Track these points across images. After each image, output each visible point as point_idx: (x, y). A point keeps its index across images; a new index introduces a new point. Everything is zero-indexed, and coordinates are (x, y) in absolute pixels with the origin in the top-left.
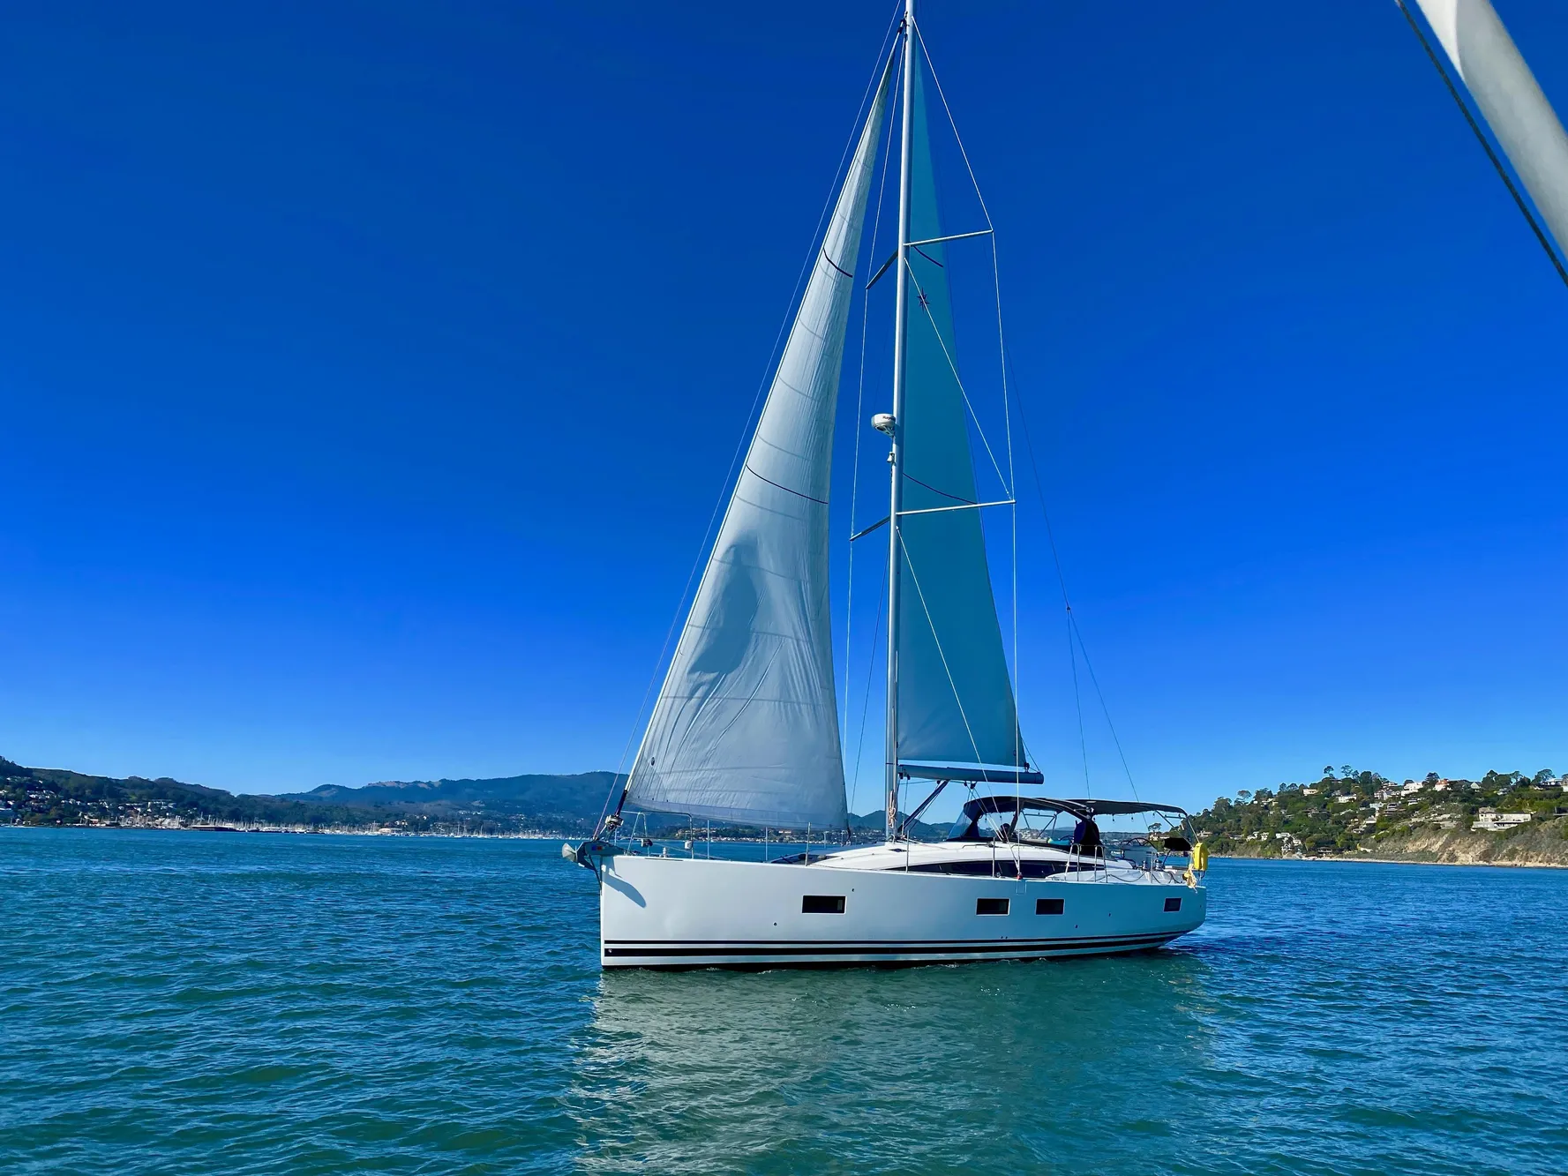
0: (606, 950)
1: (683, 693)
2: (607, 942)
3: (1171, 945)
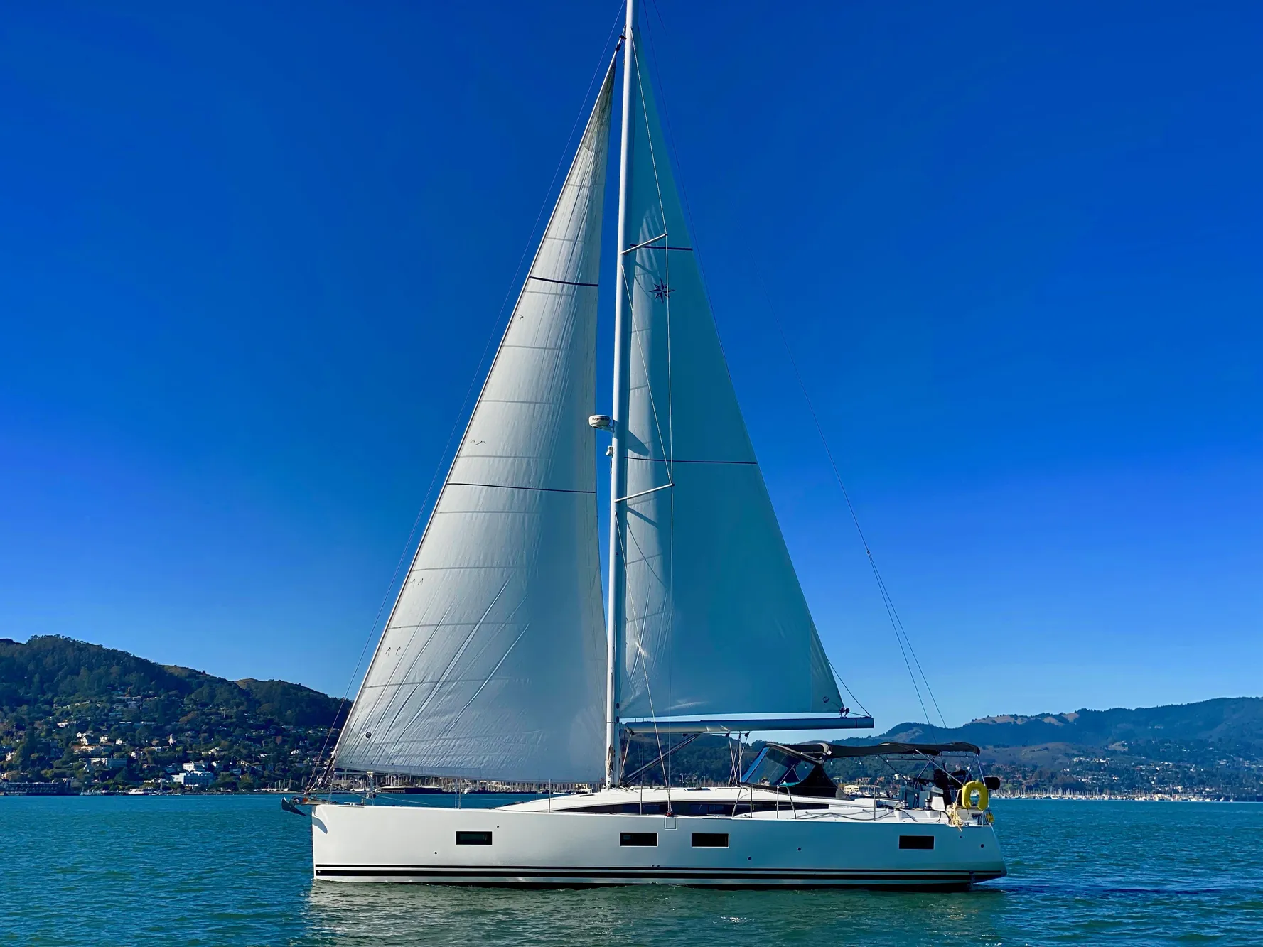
0: (317, 871)
2: (317, 866)
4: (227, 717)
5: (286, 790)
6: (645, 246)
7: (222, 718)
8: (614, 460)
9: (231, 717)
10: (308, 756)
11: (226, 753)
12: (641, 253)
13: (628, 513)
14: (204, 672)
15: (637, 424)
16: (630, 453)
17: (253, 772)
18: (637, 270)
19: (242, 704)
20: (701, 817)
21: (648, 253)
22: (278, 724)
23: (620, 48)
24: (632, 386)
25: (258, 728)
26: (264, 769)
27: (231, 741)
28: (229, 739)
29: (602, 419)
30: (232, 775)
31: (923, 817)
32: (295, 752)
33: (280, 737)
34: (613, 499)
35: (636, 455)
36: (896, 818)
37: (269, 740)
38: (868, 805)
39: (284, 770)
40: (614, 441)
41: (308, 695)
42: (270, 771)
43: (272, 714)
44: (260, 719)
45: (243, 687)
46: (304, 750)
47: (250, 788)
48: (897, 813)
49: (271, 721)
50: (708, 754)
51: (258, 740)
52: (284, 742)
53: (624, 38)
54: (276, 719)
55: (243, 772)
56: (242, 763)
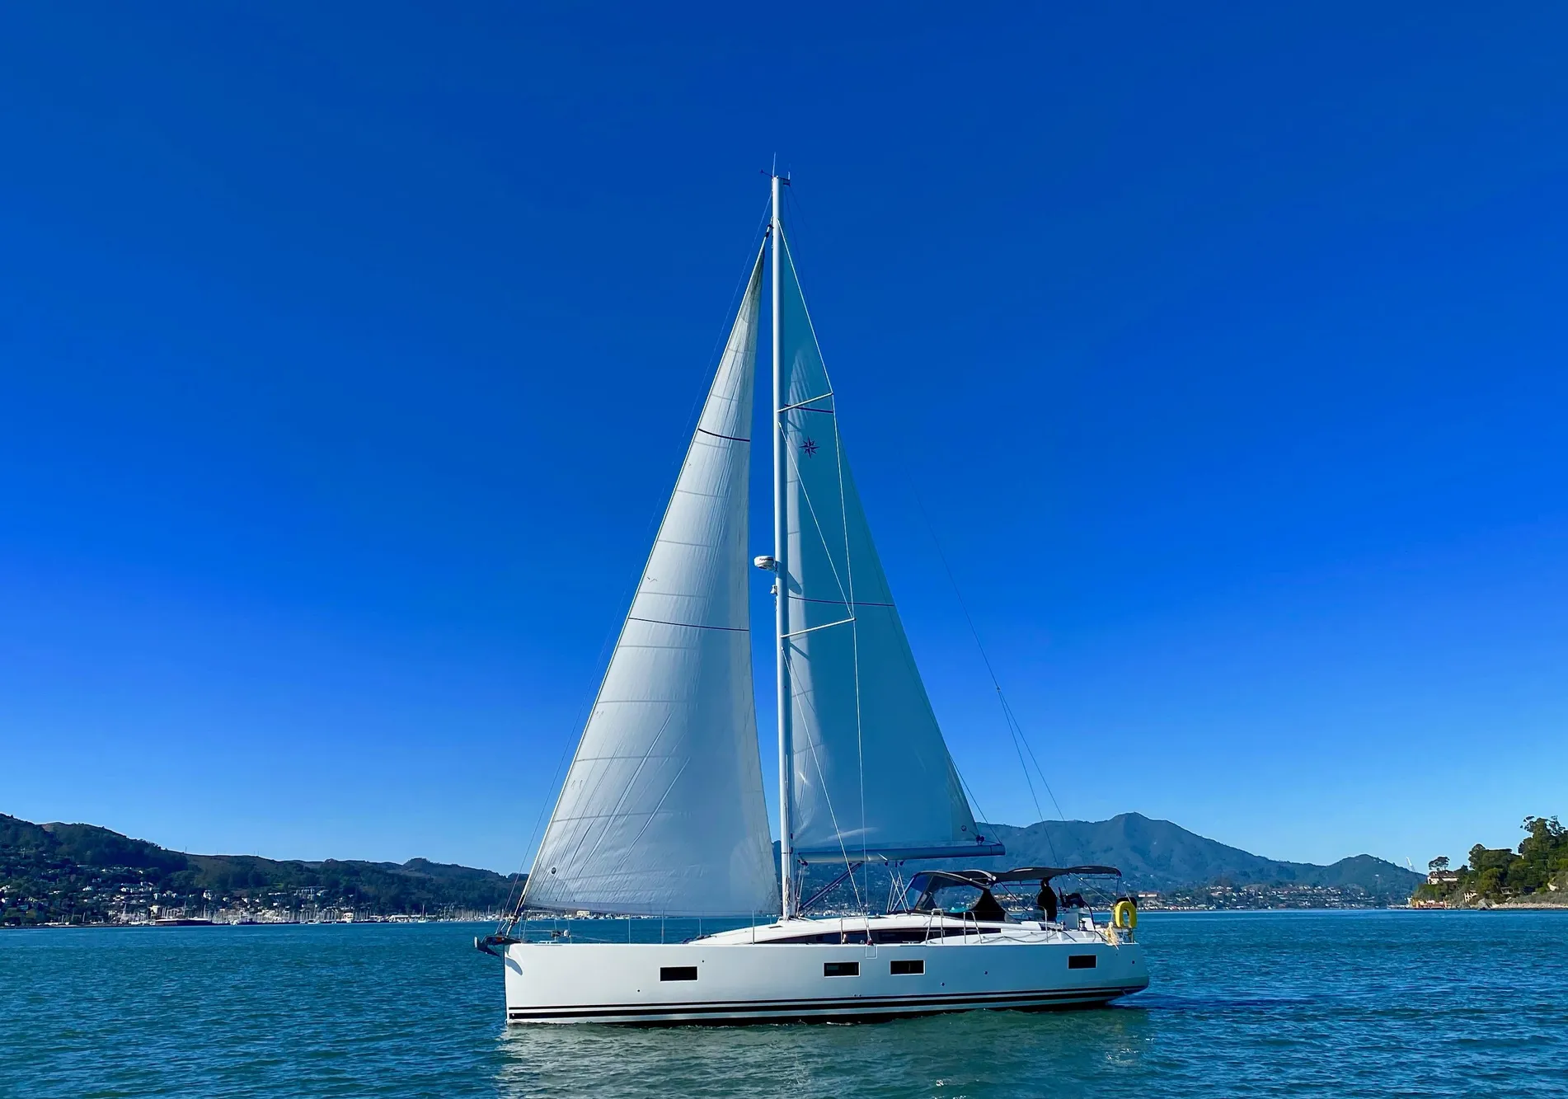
0: (511, 1015)
1: (592, 813)
2: (510, 1008)
3: (1121, 1001)
4: (26, 857)
5: (67, 923)
6: (797, 407)
7: (21, 858)
8: (778, 598)
9: (29, 857)
10: (98, 892)
11: (16, 890)
12: (792, 413)
13: (791, 648)
14: (12, 816)
15: (794, 568)
16: (791, 593)
17: (40, 908)
18: (790, 427)
19: (43, 845)
20: (899, 945)
21: (798, 413)
22: (75, 864)
23: (769, 235)
24: (789, 531)
25: (55, 867)
26: (50, 904)
27: (28, 879)
28: (25, 877)
29: (768, 559)
30: (19, 910)
31: (1082, 939)
32: (88, 888)
33: (74, 876)
34: (779, 636)
35: (794, 595)
36: (1059, 939)
37: (63, 878)
38: (1033, 927)
39: (70, 906)
40: (778, 581)
41: (108, 837)
42: (56, 907)
43: (69, 854)
44: (58, 859)
45: (49, 830)
46: (95, 887)
47: (33, 923)
48: (1059, 935)
49: (67, 861)
50: (467, 887)
51: (53, 878)
52: (77, 880)
53: (771, 227)
54: (72, 858)
55: (30, 908)
56: (31, 899)
